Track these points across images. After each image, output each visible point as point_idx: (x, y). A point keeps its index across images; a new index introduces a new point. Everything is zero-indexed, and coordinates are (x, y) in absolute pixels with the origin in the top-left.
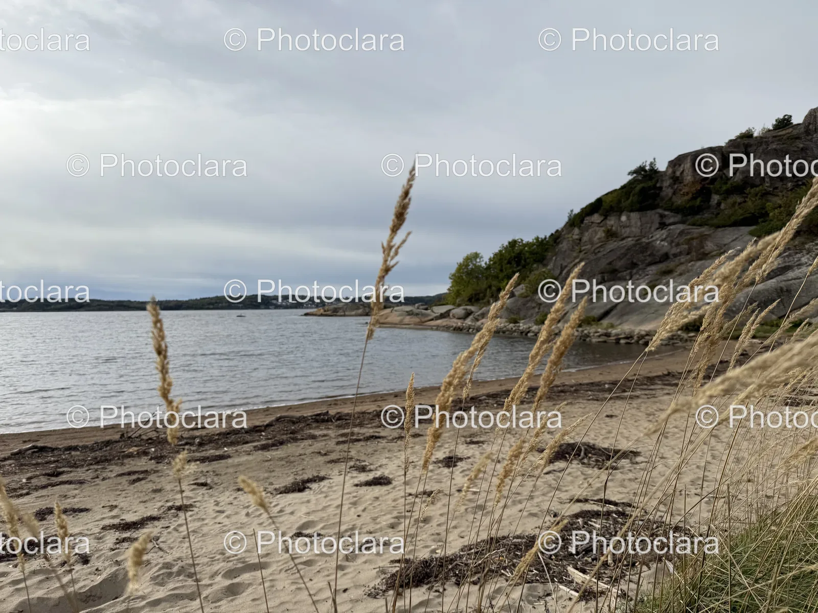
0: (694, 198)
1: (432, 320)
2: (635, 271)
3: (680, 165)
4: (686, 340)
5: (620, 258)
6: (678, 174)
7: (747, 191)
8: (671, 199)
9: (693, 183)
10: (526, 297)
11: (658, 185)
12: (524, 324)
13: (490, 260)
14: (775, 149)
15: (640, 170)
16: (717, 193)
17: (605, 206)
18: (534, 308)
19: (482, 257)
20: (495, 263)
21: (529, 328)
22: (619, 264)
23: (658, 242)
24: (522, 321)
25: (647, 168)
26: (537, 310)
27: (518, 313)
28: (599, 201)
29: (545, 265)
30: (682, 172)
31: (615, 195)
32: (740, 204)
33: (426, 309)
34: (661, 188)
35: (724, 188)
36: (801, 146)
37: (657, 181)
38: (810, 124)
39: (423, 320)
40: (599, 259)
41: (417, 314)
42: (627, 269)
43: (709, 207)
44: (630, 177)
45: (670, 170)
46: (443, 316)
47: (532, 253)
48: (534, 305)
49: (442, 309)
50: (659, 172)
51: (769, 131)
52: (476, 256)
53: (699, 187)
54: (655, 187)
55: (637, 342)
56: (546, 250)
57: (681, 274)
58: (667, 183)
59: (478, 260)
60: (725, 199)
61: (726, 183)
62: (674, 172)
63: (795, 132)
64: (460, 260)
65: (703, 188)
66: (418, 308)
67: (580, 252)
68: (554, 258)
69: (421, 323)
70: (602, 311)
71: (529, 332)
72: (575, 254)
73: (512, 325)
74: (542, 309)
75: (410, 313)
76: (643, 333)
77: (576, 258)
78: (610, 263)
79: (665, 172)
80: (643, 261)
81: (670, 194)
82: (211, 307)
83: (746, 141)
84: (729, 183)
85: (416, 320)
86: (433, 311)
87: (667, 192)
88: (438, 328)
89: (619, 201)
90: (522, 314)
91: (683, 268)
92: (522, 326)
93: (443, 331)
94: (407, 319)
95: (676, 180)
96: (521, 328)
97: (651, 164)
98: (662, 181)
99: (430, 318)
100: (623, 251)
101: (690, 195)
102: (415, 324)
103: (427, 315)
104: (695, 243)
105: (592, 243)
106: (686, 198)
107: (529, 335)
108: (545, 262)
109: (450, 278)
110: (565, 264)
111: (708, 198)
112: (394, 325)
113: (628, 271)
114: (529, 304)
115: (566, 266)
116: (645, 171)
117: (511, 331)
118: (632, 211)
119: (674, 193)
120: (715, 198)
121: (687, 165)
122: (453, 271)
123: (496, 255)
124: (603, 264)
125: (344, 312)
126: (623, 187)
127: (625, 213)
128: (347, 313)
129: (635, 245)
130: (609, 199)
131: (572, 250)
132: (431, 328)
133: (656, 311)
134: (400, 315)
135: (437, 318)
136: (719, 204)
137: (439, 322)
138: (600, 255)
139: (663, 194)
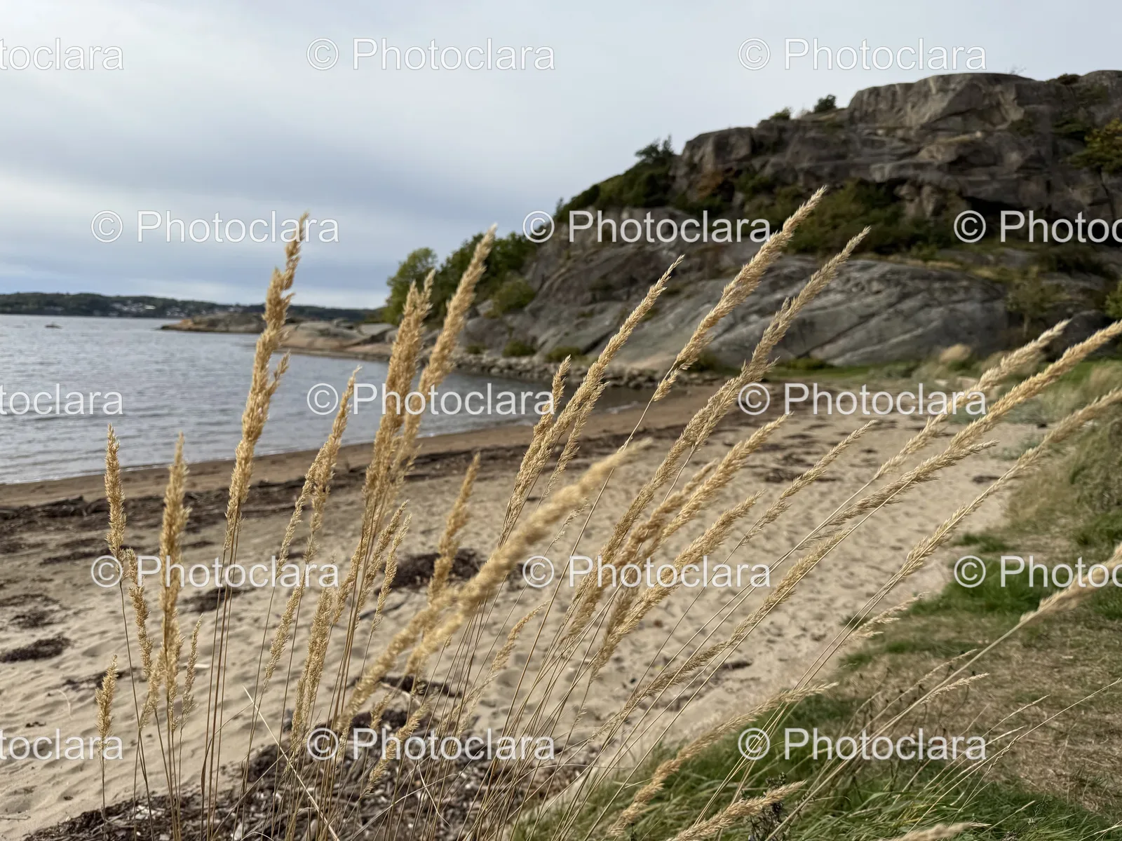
0: (714, 195)
1: (358, 344)
2: (633, 289)
3: (699, 147)
4: (686, 384)
5: (616, 271)
6: (696, 159)
7: (777, 190)
8: (684, 194)
9: (714, 174)
10: (494, 317)
11: (671, 173)
12: (489, 355)
13: (448, 261)
14: (814, 139)
15: (651, 151)
16: (742, 189)
17: (603, 195)
18: (503, 333)
19: (435, 256)
20: (453, 266)
21: (495, 360)
22: (615, 279)
23: (665, 252)
24: (487, 352)
25: (660, 148)
26: (507, 336)
27: (482, 340)
28: (595, 190)
29: (522, 274)
30: (701, 159)
31: (616, 182)
32: (767, 207)
33: (351, 328)
34: (674, 178)
35: (751, 184)
36: (843, 137)
37: (670, 168)
38: (855, 109)
39: (345, 343)
40: (590, 271)
41: (335, 335)
42: (624, 285)
43: (730, 208)
44: (637, 160)
45: (687, 154)
46: (374, 339)
47: (505, 255)
48: (503, 329)
49: (375, 329)
50: (675, 156)
51: (809, 113)
52: (427, 253)
53: (720, 180)
54: (666, 176)
55: (627, 384)
56: (525, 253)
57: (689, 297)
58: (682, 171)
59: (430, 260)
60: (750, 199)
61: (752, 178)
62: (692, 157)
63: (838, 119)
64: (404, 258)
65: (725, 182)
66: (338, 326)
67: (569, 258)
68: (534, 265)
69: (341, 348)
70: (589, 341)
71: (492, 367)
72: (561, 261)
73: (471, 356)
74: (514, 335)
75: (324, 333)
76: (635, 372)
77: (562, 266)
78: (604, 277)
79: (680, 158)
80: (644, 277)
81: (685, 187)
82: (9, 309)
83: (781, 123)
84: (758, 177)
85: (334, 343)
86: (360, 332)
87: (681, 184)
88: (366, 357)
89: (621, 192)
90: (487, 341)
91: (691, 288)
92: (486, 358)
93: (373, 361)
94: (320, 342)
95: (694, 168)
96: (484, 361)
97: (666, 144)
98: (676, 168)
99: (355, 341)
100: (620, 261)
101: (708, 192)
102: (333, 349)
103: (351, 337)
104: (709, 255)
105: (584, 248)
106: (705, 194)
107: (494, 371)
108: (523, 270)
109: (389, 284)
110: (547, 274)
111: (730, 199)
112: (298, 350)
113: (626, 289)
114: (497, 329)
115: (548, 278)
116: (657, 152)
117: (470, 365)
118: (636, 206)
119: (690, 186)
120: (739, 197)
121: (709, 148)
122: (394, 272)
123: (456, 254)
124: (595, 277)
125: (227, 326)
126: (628, 173)
127: (627, 208)
128: (231, 328)
129: (636, 254)
130: (609, 187)
131: (559, 255)
132: (356, 357)
133: (655, 344)
134: (309, 335)
135: (366, 342)
136: (743, 205)
137: (368, 348)
138: (592, 264)
139: (676, 186)
